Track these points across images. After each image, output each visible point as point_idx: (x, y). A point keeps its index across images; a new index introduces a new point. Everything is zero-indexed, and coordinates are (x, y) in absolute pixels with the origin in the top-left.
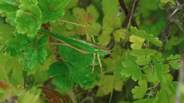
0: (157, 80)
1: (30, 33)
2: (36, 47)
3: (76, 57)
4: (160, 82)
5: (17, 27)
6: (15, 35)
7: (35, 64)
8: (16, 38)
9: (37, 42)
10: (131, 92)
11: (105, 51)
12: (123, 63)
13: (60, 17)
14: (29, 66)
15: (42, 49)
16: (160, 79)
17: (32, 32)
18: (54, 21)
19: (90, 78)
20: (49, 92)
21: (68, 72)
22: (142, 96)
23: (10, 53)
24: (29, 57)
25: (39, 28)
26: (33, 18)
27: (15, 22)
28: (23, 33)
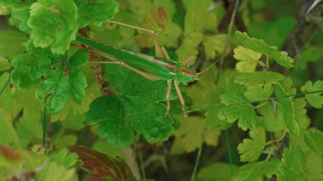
0: (283, 128)
1: (56, 47)
2: (66, 71)
3: (138, 86)
4: (288, 132)
5: (32, 36)
6: (28, 49)
7: (65, 101)
8: (30, 53)
9: (68, 62)
10: (237, 149)
11: (188, 76)
12: (222, 97)
13: (110, 17)
14: (54, 104)
15: (78, 74)
16: (290, 126)
17: (59, 45)
18: (100, 24)
19: (163, 123)
20: (90, 156)
21: (123, 114)
22: (257, 157)
23: (19, 81)
24: (54, 89)
25: (73, 37)
26: (62, 18)
27: (29, 25)
28: (43, 46)
